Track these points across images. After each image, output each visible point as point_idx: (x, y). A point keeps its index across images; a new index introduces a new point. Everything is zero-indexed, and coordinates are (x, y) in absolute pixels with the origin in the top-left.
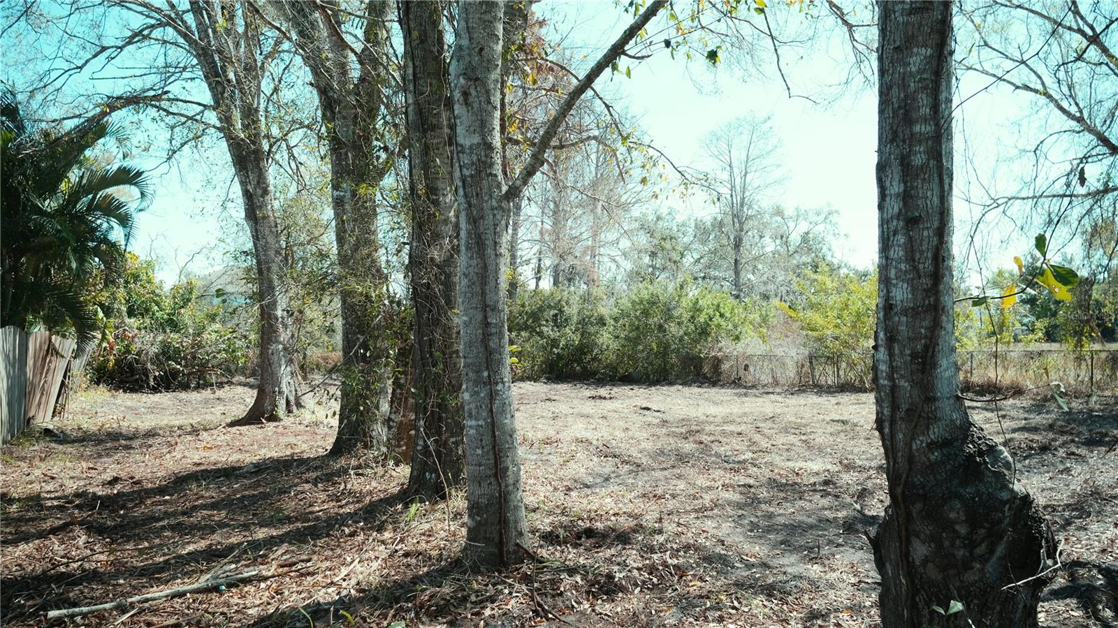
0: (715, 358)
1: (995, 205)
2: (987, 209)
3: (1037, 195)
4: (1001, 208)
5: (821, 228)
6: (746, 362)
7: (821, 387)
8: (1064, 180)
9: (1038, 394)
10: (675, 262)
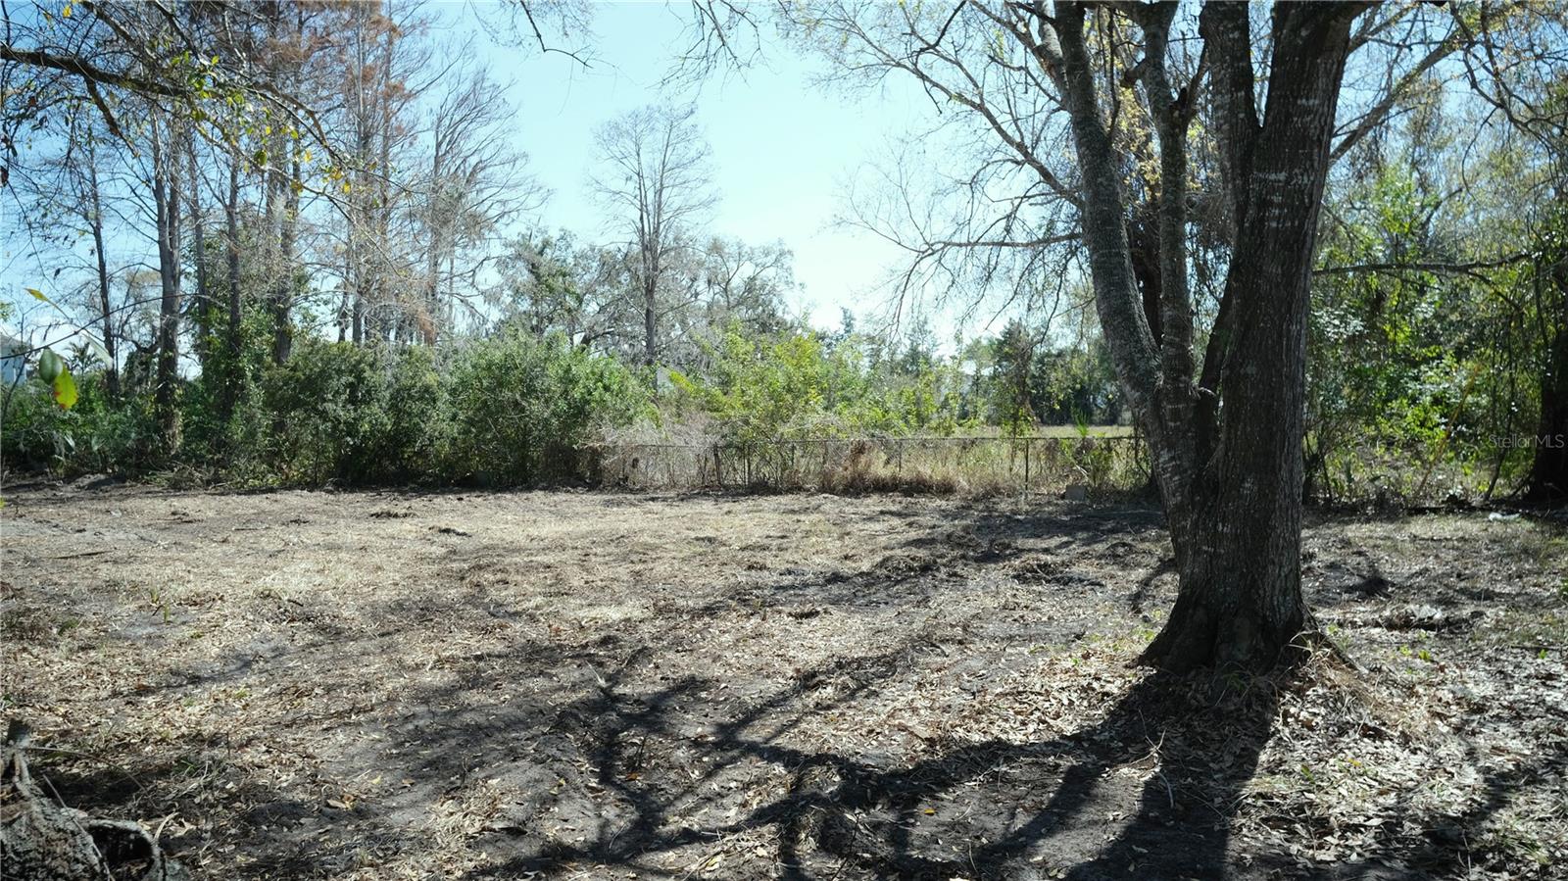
0: (594, 451)
1: (930, 251)
2: (922, 255)
3: (972, 241)
4: (936, 256)
5: (770, 272)
6: (635, 455)
7: (727, 488)
8: (1003, 223)
9: (970, 492)
10: (569, 311)
